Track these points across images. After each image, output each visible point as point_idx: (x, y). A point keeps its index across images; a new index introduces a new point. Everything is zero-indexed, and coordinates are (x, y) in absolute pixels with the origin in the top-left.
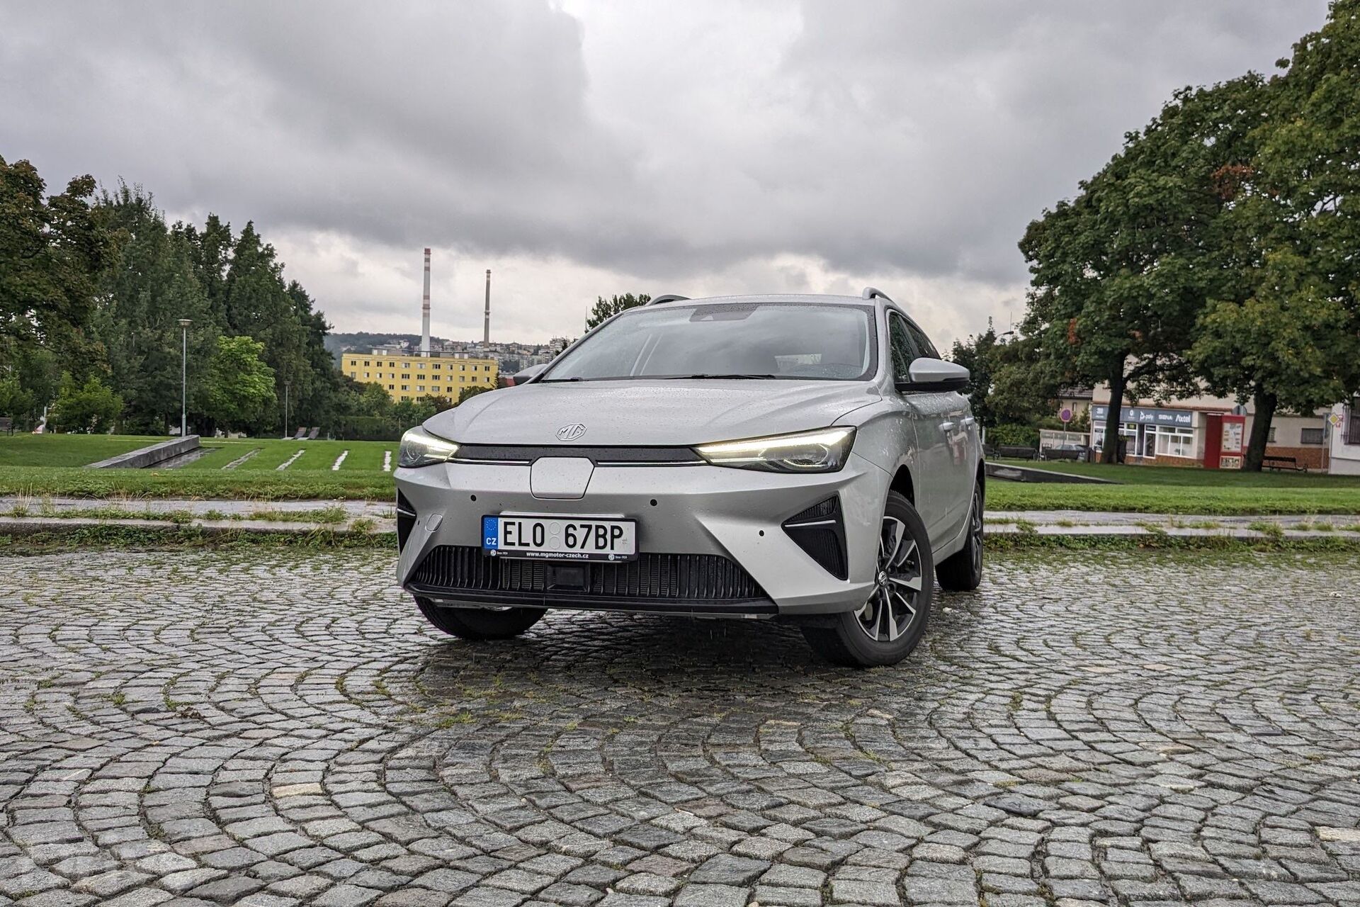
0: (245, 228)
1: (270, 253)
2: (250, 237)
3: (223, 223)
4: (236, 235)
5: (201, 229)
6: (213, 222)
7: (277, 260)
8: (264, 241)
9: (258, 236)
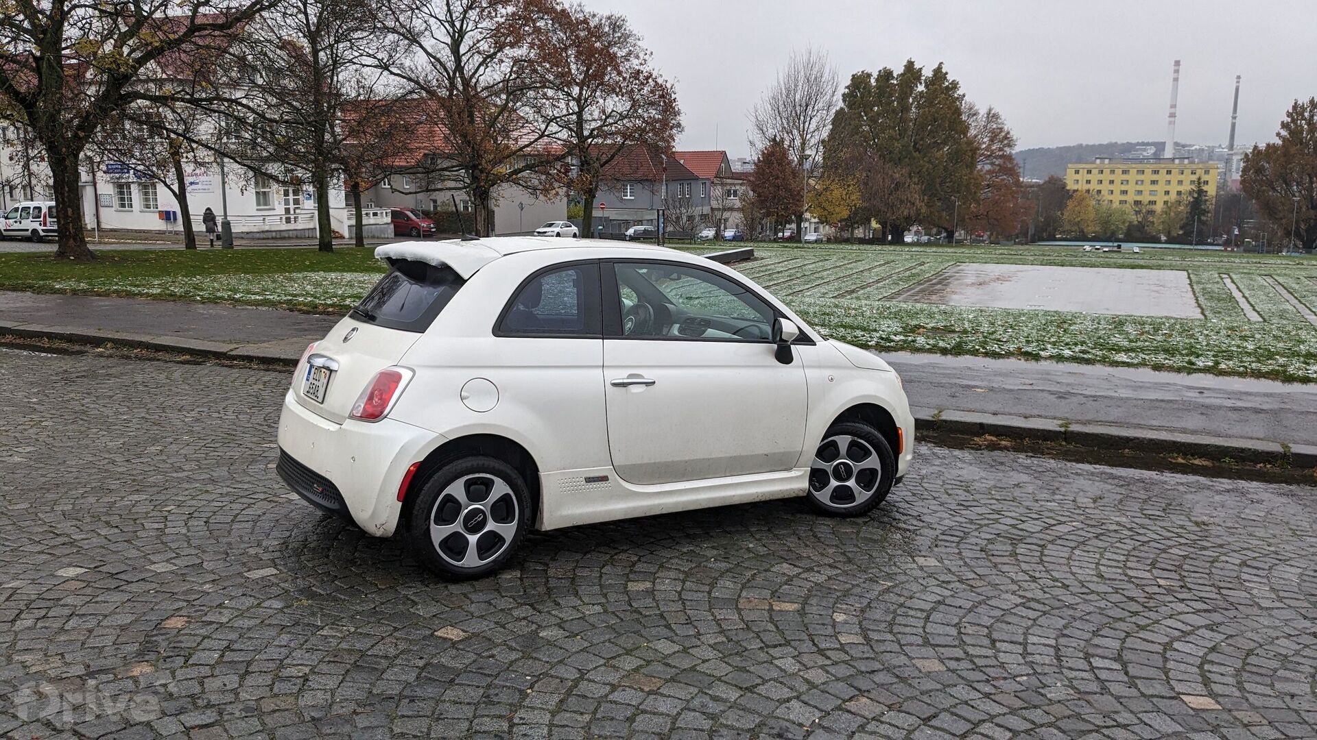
0: (936, 66)
1: (955, 85)
2: (939, 74)
3: (917, 66)
4: (928, 73)
5: (898, 70)
6: (910, 65)
7: (960, 92)
8: (950, 78)
9: (946, 73)
